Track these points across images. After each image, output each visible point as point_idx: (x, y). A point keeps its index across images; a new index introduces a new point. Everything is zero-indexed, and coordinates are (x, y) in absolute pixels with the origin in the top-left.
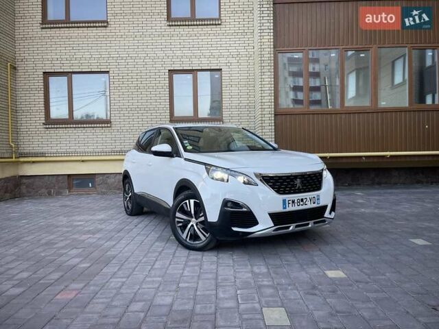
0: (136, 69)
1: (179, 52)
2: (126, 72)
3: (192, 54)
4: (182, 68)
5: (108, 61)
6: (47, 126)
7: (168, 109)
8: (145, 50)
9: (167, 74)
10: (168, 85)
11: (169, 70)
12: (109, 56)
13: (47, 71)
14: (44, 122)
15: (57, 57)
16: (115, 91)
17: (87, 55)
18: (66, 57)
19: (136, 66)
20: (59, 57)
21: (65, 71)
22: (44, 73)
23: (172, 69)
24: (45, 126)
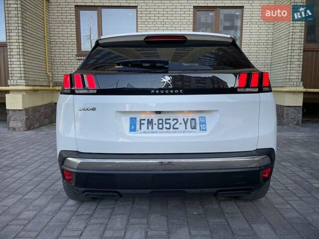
4: (206, 5)
6: (80, 58)
11: (195, 7)
14: (76, 53)
16: (142, 26)
23: (198, 5)
24: (77, 58)
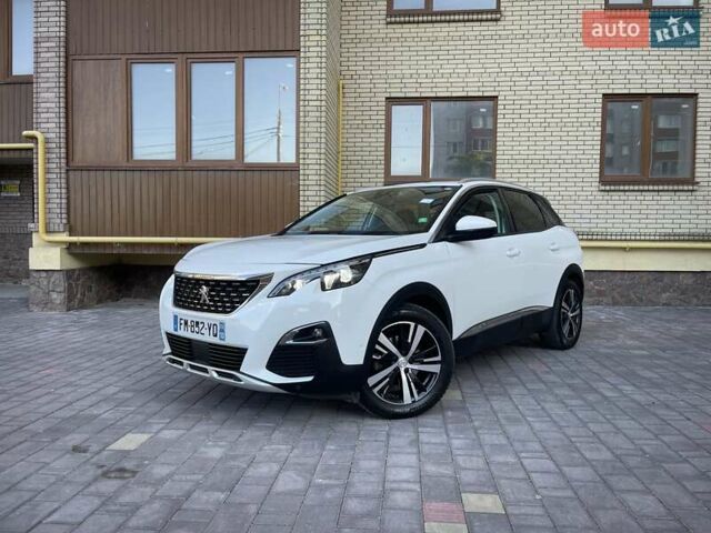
0: (544, 92)
1: (624, 63)
2: (528, 97)
3: (646, 67)
4: (626, 91)
5: (498, 79)
7: (598, 161)
8: (562, 59)
9: (601, 100)
10: (600, 120)
11: (604, 95)
12: (499, 70)
13: (393, 95)
15: (411, 72)
17: (462, 69)
18: (426, 71)
19: (545, 87)
20: (414, 71)
21: (423, 95)
22: (387, 98)
23: (610, 92)
